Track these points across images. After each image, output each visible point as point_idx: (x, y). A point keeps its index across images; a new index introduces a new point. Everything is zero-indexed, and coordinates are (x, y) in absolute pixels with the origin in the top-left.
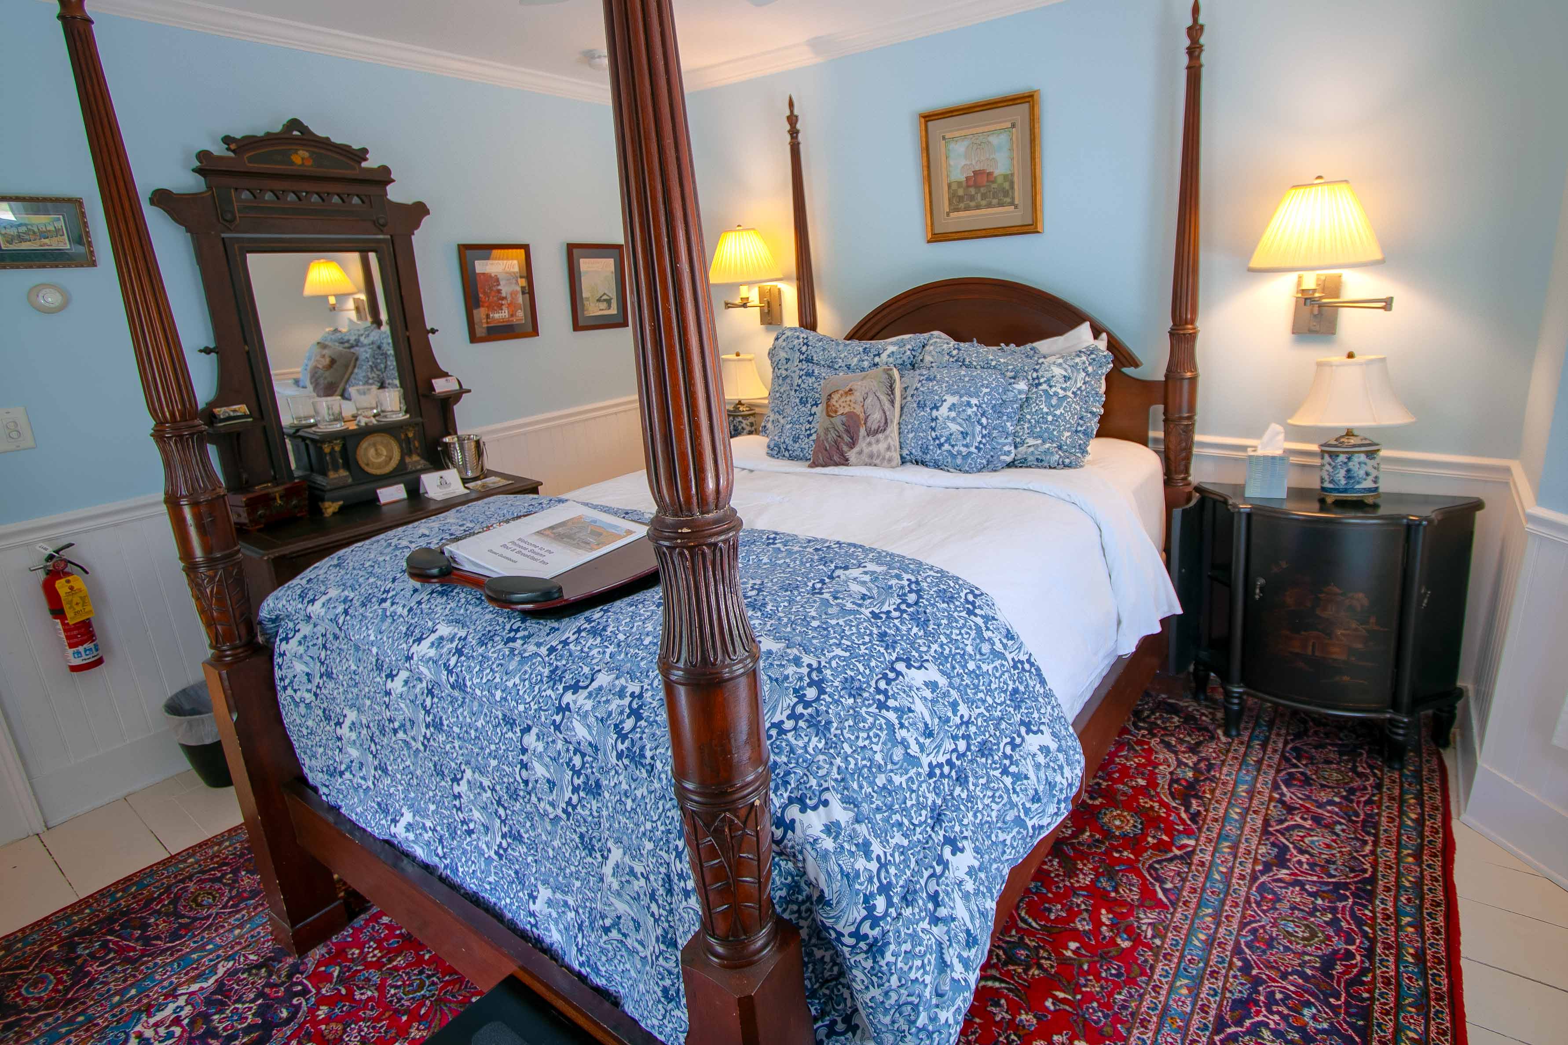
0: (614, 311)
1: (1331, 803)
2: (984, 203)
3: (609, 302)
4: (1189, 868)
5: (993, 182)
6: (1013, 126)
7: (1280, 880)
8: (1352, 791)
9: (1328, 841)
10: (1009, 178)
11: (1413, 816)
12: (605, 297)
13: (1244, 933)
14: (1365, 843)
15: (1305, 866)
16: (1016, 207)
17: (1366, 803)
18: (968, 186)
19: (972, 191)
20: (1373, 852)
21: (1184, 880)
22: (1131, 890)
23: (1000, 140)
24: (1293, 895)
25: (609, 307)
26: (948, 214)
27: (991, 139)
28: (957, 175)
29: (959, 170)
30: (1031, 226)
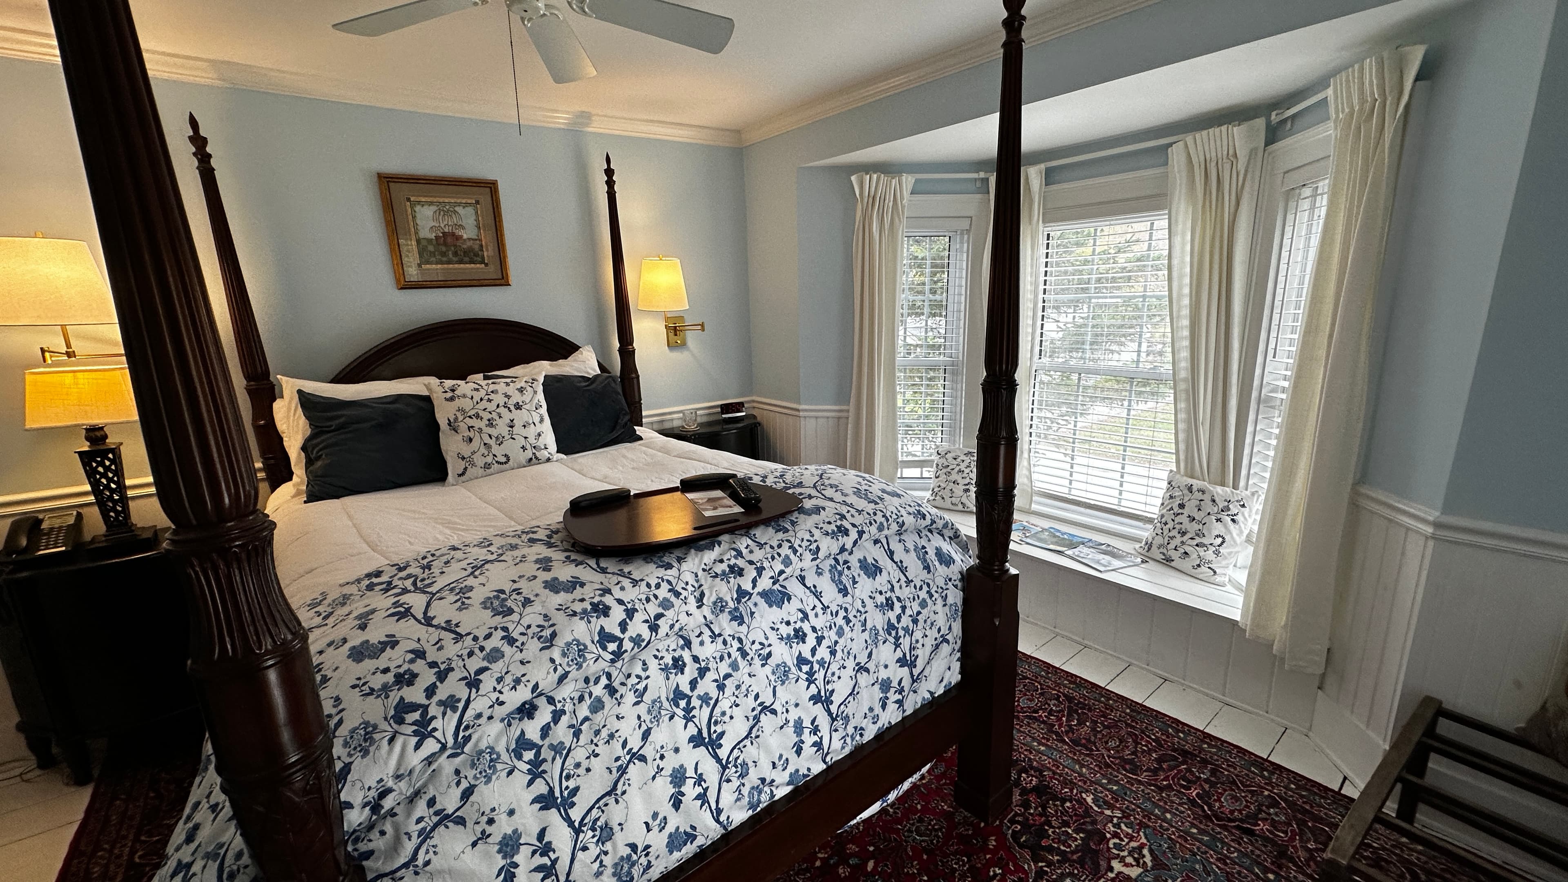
28: (426, 233)
29: (427, 230)
30: (502, 280)
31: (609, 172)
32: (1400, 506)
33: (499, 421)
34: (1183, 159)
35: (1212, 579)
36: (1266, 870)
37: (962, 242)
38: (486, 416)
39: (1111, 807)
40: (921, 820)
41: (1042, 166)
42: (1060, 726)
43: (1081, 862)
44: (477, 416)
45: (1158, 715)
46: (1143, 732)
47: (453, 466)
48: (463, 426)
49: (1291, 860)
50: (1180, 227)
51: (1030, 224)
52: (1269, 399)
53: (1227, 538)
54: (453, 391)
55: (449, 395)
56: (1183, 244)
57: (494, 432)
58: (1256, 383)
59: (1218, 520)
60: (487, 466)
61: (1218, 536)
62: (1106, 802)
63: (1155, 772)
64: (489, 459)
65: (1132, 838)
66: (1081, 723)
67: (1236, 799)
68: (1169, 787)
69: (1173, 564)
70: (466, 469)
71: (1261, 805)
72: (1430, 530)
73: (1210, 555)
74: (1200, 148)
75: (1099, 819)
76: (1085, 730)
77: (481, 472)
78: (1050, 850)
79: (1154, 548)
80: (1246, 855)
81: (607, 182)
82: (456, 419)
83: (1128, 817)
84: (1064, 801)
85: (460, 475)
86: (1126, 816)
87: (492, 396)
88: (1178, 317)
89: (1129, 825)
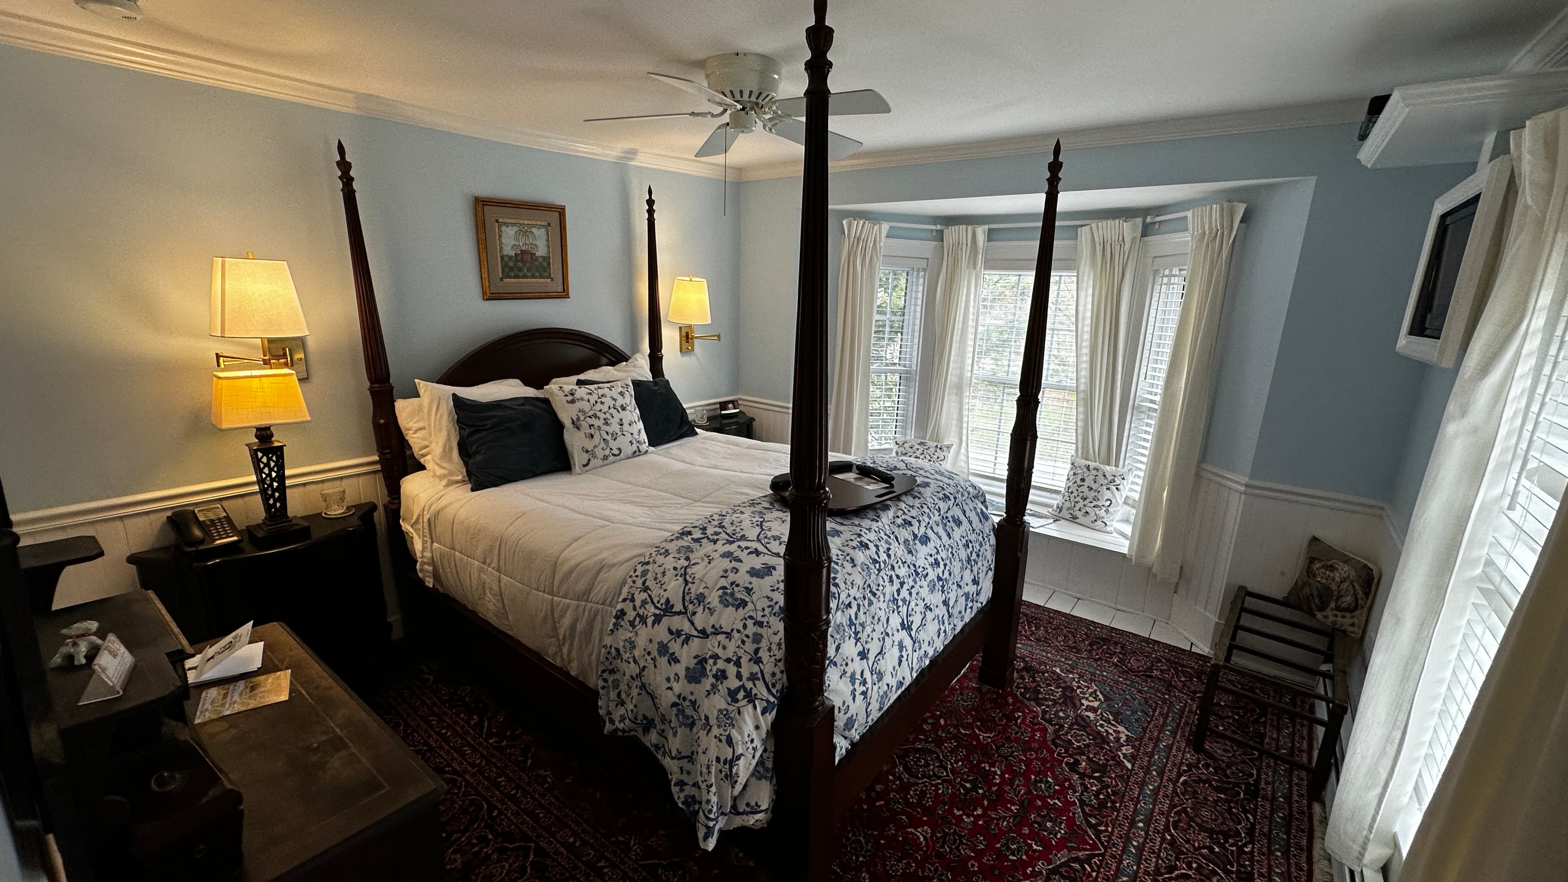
2: (529, 274)
5: (535, 260)
6: (549, 225)
10: (546, 259)
16: (552, 280)
18: (517, 261)
19: (520, 264)
23: (540, 234)
26: (502, 280)
27: (534, 230)
28: (509, 251)
29: (509, 248)
30: (564, 294)
31: (651, 202)
32: (1228, 476)
33: (612, 421)
34: (1089, 236)
35: (1104, 529)
36: (1164, 694)
37: (918, 278)
38: (602, 416)
39: (1071, 673)
40: (961, 694)
41: (986, 227)
42: (1026, 631)
43: (1065, 703)
44: (595, 416)
45: (1081, 620)
46: (1076, 630)
47: (578, 458)
48: (584, 425)
49: (1175, 687)
50: (1085, 285)
51: (975, 268)
52: (1140, 406)
53: (1113, 501)
54: (572, 394)
55: (570, 398)
56: (1086, 296)
57: (610, 429)
58: (1132, 396)
59: (1108, 489)
60: (605, 458)
61: (1108, 500)
62: (1067, 671)
63: (1090, 651)
64: (607, 452)
65: (1088, 688)
66: (1037, 628)
67: (1139, 661)
68: (1100, 659)
69: (1077, 521)
70: (589, 460)
71: (1152, 663)
72: (1242, 488)
73: (1102, 513)
74: (1101, 232)
75: (1067, 680)
76: (1042, 632)
77: (600, 462)
78: (1046, 699)
79: (1064, 510)
80: (1151, 687)
81: (648, 211)
82: (578, 419)
83: (1083, 677)
84: (1043, 673)
85: (584, 466)
86: (1081, 676)
87: (603, 399)
88: (1081, 347)
89: (1085, 681)
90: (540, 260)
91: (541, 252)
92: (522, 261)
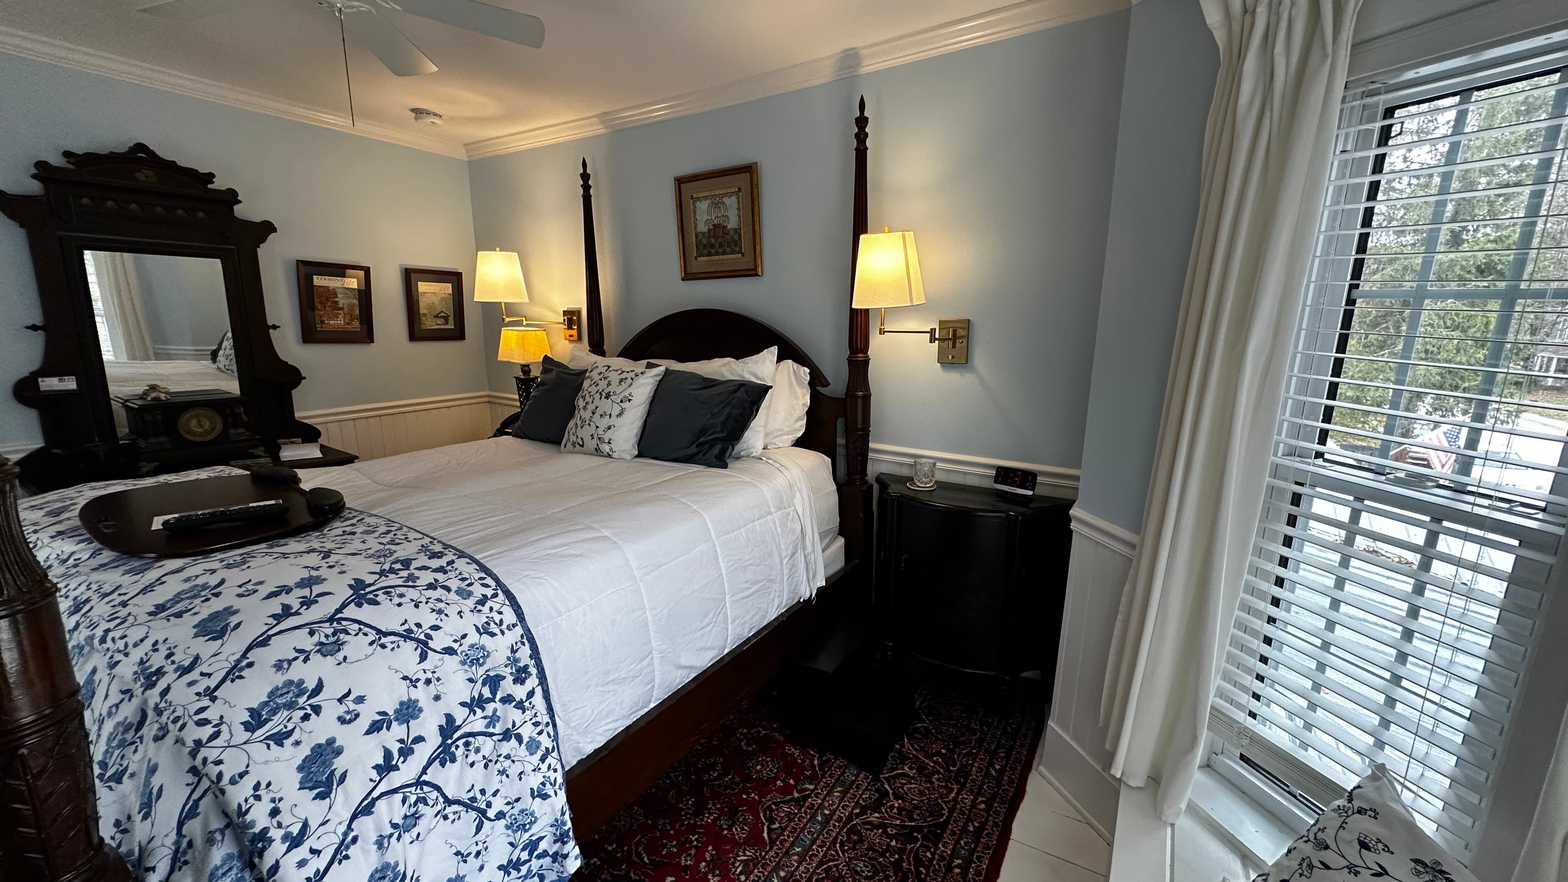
0: (450, 326)
1: (938, 754)
2: (720, 250)
3: (446, 319)
4: (799, 810)
5: (728, 234)
6: (740, 190)
7: (869, 823)
8: (957, 745)
9: (922, 788)
10: (737, 231)
11: (997, 767)
12: (443, 314)
13: (819, 871)
14: (952, 790)
15: (895, 811)
16: (743, 255)
17: (966, 755)
18: (709, 237)
19: (713, 240)
20: (955, 799)
21: (790, 820)
22: (742, 829)
23: (731, 202)
24: (876, 837)
25: (447, 323)
26: (696, 259)
27: (726, 200)
90: (732, 233)
91: (732, 224)
92: (715, 236)
